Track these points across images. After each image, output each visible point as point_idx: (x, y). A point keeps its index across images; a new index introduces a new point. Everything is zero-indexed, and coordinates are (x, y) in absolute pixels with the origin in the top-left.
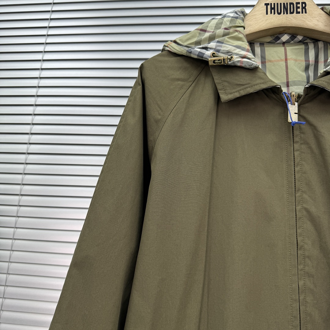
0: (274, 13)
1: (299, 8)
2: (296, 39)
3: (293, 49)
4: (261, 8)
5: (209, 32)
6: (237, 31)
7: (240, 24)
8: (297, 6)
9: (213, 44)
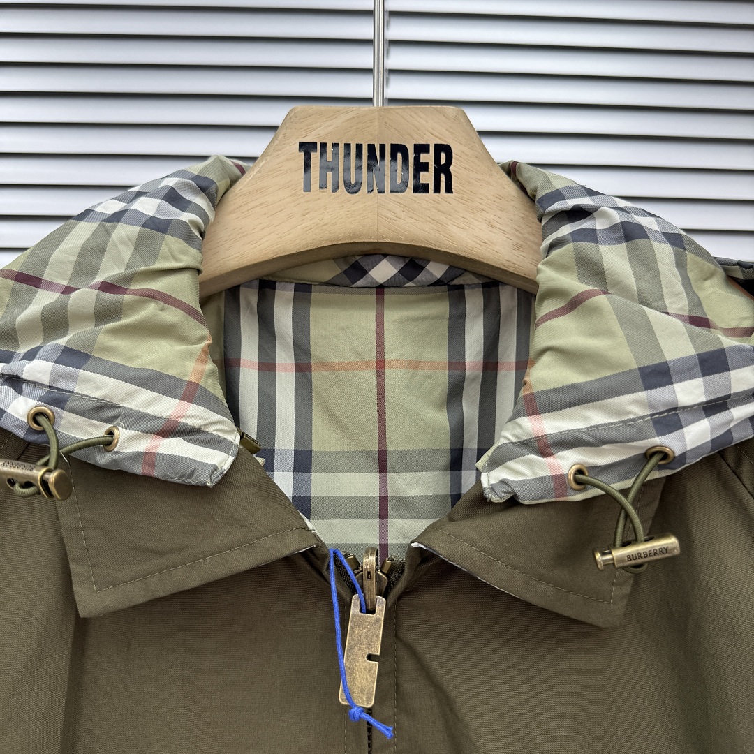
0: (335, 189)
1: (424, 167)
4: (287, 160)
5: (50, 286)
6: (152, 296)
7: (176, 259)
8: (417, 159)
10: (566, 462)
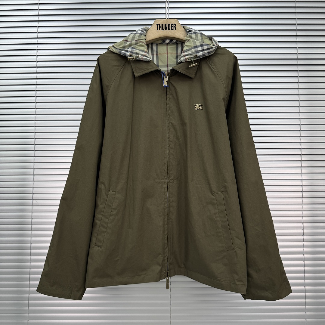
0: (161, 30)
1: (172, 27)
2: (172, 42)
3: (171, 47)
5: (129, 41)
6: (141, 42)
7: (143, 38)
8: (171, 26)
9: (130, 49)
10: (187, 57)
